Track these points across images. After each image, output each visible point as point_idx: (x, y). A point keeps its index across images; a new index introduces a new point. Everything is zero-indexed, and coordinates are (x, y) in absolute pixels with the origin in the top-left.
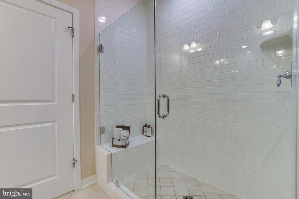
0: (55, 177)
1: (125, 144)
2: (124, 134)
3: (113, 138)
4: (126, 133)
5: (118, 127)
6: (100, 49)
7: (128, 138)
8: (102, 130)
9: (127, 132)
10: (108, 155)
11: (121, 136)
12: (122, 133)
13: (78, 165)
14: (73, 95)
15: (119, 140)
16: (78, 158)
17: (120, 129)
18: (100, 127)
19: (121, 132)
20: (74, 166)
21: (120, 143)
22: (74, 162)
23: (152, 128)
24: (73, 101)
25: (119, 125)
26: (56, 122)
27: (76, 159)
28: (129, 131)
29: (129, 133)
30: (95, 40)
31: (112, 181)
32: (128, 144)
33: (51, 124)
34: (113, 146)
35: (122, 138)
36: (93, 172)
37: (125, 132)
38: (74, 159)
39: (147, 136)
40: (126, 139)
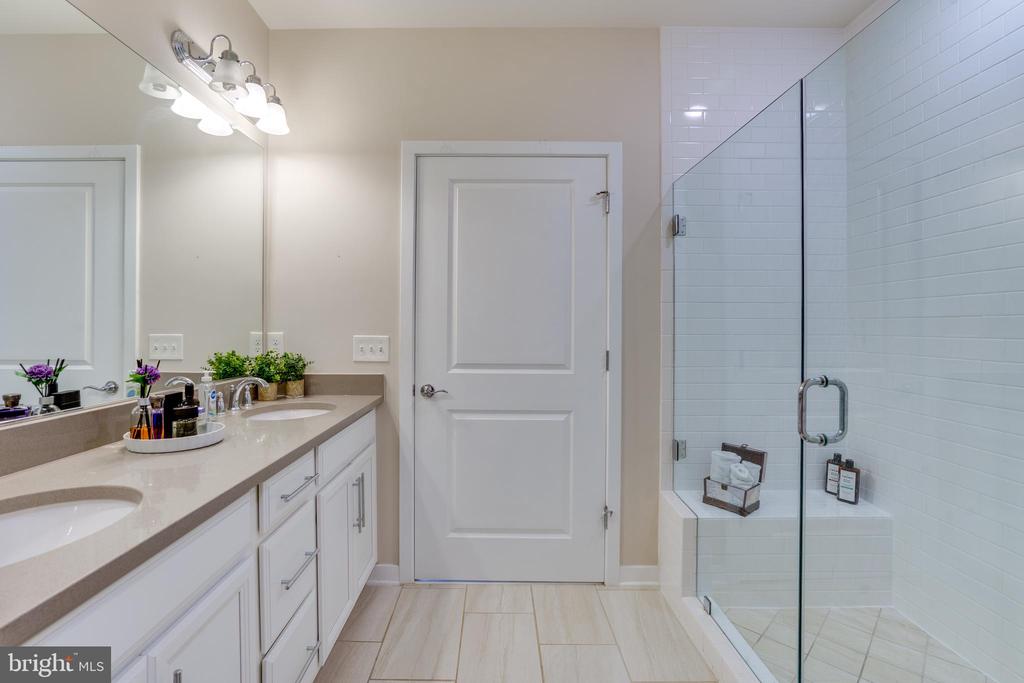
0: (568, 537)
1: (742, 503)
2: (738, 472)
3: (709, 478)
4: (747, 471)
5: (725, 448)
6: (675, 228)
7: (754, 487)
8: (677, 450)
9: (754, 468)
10: (686, 521)
11: (732, 477)
12: (736, 470)
13: (614, 523)
14: (607, 353)
15: (724, 487)
16: (615, 506)
17: (732, 455)
18: (674, 441)
19: (733, 466)
20: (606, 526)
21: (726, 497)
22: (606, 515)
23: (861, 475)
24: (607, 369)
25: (730, 442)
26: (572, 413)
27: (609, 509)
28: (759, 467)
29: (761, 472)
30: (660, 205)
31: (697, 596)
32: (756, 506)
33: (561, 418)
34: (707, 500)
35: (735, 482)
36: (652, 558)
37: (746, 467)
38: (606, 508)
39: (839, 499)
40: (747, 487)
